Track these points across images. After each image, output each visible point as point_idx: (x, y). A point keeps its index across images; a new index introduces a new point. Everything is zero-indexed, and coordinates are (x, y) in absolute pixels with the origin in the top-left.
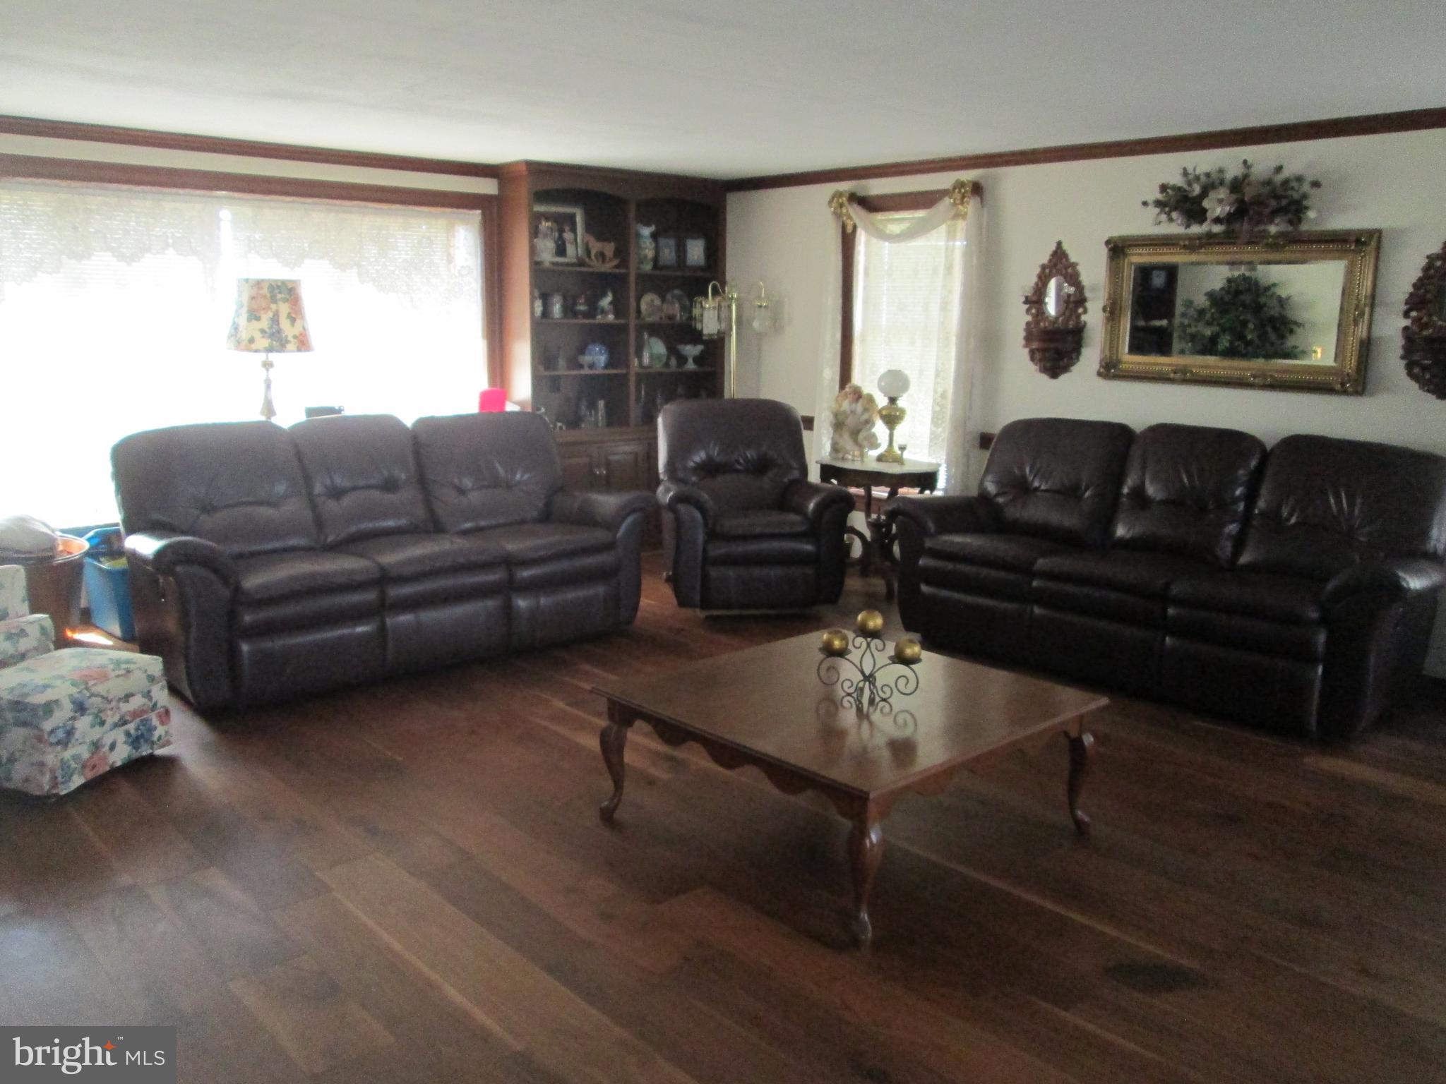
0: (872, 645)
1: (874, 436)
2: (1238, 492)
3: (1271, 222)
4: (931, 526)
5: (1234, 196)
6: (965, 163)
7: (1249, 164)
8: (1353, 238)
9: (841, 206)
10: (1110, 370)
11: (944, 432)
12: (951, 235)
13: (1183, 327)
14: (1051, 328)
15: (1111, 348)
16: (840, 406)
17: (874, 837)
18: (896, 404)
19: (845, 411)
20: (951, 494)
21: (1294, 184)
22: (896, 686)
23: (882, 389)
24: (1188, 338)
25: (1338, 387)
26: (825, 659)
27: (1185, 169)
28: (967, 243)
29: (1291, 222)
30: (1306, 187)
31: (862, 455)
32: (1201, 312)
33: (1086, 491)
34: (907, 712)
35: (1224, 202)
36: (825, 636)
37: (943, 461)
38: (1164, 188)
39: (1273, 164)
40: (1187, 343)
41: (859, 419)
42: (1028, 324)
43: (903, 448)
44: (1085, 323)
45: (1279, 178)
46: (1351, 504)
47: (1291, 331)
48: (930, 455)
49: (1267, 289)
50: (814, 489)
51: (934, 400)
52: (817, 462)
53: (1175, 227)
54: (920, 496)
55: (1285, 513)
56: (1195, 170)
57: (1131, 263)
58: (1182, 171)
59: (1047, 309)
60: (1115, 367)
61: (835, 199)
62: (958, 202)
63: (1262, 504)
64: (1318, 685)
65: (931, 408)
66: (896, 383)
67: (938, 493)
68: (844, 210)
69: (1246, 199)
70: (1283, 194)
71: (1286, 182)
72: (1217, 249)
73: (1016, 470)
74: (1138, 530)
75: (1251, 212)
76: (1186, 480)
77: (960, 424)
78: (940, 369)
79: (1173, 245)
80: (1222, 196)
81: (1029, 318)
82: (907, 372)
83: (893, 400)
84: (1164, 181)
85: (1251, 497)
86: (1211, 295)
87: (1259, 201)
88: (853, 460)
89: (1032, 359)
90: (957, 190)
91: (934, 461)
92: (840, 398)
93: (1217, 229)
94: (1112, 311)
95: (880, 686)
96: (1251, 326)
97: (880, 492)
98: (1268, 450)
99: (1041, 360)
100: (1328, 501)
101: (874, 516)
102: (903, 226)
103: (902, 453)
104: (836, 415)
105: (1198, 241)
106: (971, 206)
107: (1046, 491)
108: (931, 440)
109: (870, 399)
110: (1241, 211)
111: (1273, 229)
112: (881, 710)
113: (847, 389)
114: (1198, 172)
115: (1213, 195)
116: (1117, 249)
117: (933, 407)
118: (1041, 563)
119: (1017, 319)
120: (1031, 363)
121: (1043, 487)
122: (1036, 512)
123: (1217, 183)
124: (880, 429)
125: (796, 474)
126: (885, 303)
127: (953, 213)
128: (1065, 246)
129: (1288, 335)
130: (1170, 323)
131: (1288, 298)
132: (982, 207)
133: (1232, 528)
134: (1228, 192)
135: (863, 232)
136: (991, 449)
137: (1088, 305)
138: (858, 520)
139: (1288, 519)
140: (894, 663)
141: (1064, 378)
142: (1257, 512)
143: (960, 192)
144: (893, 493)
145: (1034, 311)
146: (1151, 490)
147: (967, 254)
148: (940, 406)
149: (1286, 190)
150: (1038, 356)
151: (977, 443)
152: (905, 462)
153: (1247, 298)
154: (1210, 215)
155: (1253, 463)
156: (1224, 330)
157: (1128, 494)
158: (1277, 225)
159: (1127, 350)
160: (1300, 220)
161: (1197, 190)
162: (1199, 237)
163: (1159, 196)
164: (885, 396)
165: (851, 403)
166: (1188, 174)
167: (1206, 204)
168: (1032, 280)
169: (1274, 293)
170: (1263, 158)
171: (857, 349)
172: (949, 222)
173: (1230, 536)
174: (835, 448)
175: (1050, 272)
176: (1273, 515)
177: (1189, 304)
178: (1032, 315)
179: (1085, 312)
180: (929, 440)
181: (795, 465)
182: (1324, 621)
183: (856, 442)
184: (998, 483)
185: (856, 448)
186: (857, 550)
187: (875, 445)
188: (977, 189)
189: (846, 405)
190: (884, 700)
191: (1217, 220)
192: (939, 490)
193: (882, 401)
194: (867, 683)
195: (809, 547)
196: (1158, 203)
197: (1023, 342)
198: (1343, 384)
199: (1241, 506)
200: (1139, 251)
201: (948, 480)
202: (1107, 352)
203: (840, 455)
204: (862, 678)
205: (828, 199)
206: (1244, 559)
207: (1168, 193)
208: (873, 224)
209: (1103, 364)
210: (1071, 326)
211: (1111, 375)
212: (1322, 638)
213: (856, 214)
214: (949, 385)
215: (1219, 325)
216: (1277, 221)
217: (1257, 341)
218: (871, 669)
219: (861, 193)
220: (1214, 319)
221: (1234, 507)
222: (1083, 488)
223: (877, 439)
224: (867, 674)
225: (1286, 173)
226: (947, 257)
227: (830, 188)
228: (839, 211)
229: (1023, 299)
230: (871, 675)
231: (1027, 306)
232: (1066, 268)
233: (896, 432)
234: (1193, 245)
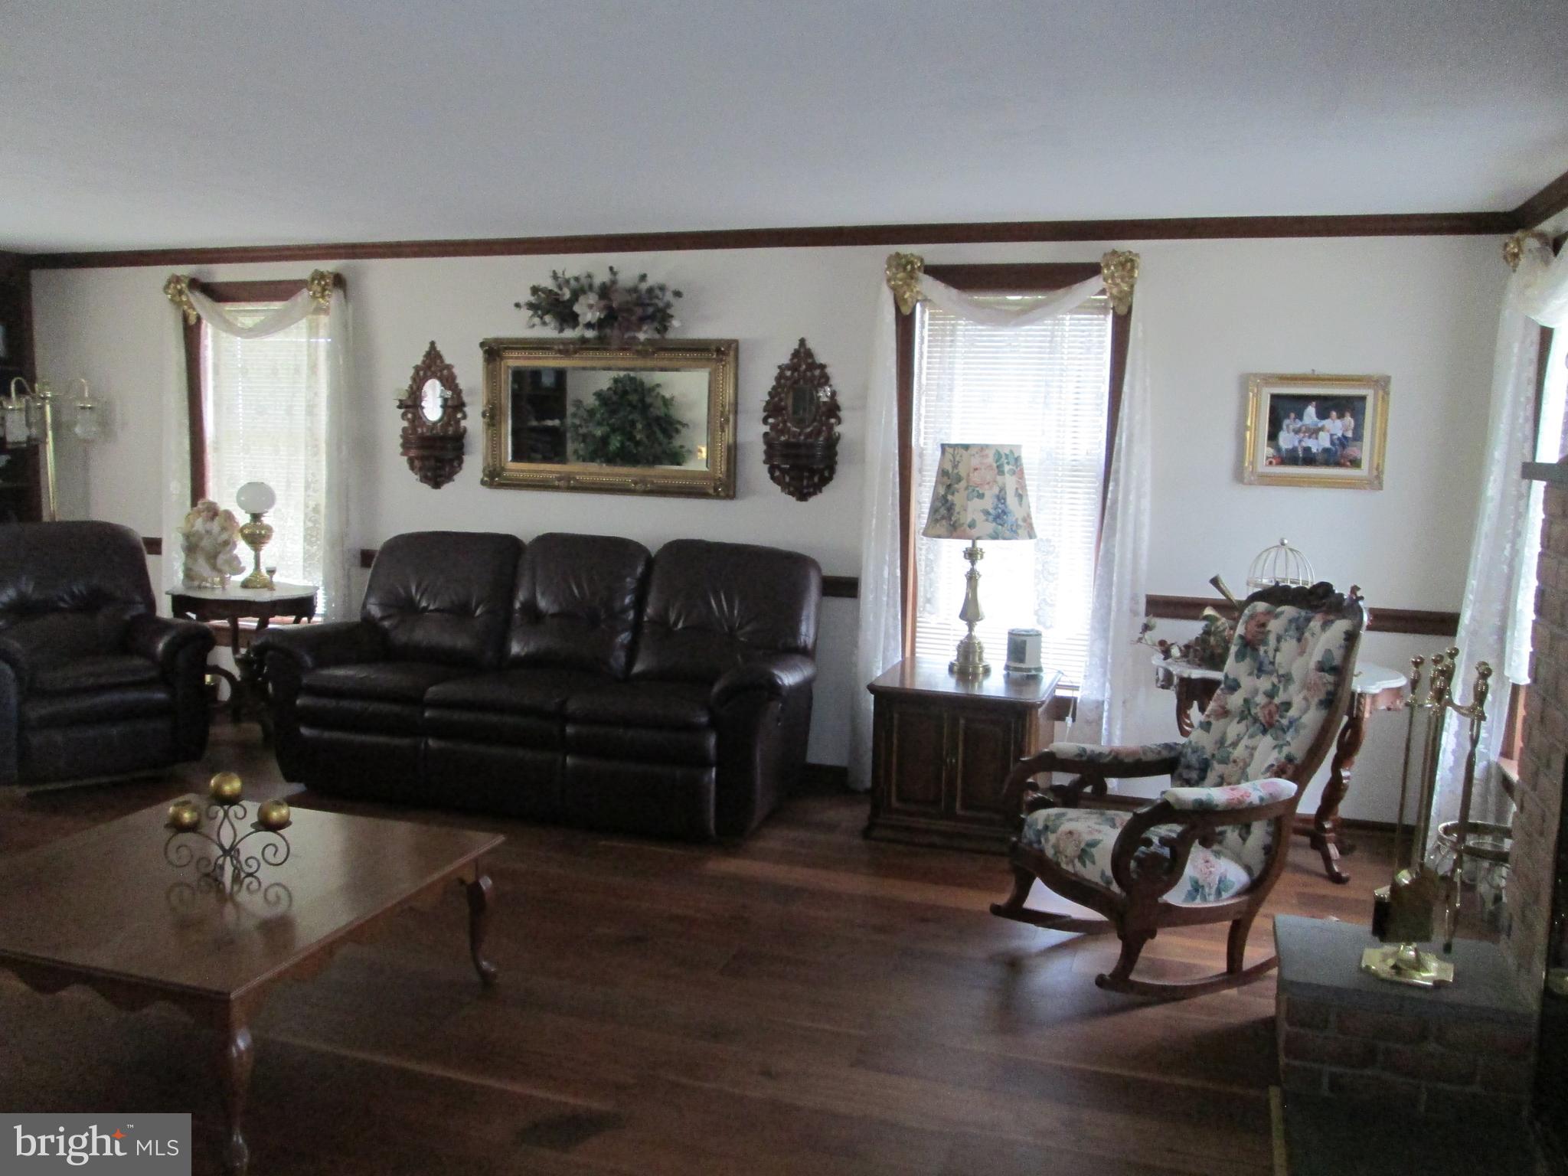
0: (231, 813)
1: (236, 558)
2: (627, 600)
3: (639, 329)
4: (308, 660)
5: (603, 303)
6: (323, 251)
7: (615, 270)
8: (713, 347)
9: (181, 292)
10: (494, 478)
11: (319, 550)
12: (313, 331)
13: (576, 427)
14: (429, 434)
15: (494, 457)
16: (193, 526)
17: (242, 1043)
18: (261, 521)
19: (197, 531)
20: (333, 619)
21: (658, 292)
22: (264, 858)
23: (242, 505)
24: (581, 439)
25: (711, 491)
26: (173, 836)
27: (555, 273)
28: (332, 340)
29: (659, 331)
30: (669, 297)
31: (223, 582)
32: (591, 413)
33: (476, 609)
34: (278, 884)
35: (595, 308)
36: (171, 810)
37: (321, 583)
38: (535, 290)
39: (637, 272)
40: (580, 444)
41: (216, 539)
42: (404, 430)
43: (271, 572)
44: (465, 430)
45: (644, 286)
46: (731, 608)
47: (677, 431)
48: (305, 578)
49: (652, 389)
50: (164, 626)
51: (306, 515)
52: (167, 593)
53: (548, 331)
54: (296, 626)
55: (672, 618)
56: (563, 274)
57: (508, 367)
58: (552, 274)
59: (423, 413)
60: (499, 475)
61: (172, 285)
62: (318, 295)
63: (650, 611)
64: (713, 787)
65: (302, 524)
66: (259, 497)
67: (317, 620)
68: (184, 299)
69: (614, 305)
70: (647, 301)
71: (650, 290)
72: (591, 354)
73: (401, 591)
74: (532, 647)
75: (620, 318)
76: (576, 591)
77: (338, 540)
78: (310, 480)
79: (548, 349)
80: (591, 302)
81: (405, 424)
82: (272, 484)
83: (256, 517)
84: (536, 283)
85: (640, 604)
86: (599, 395)
87: (627, 309)
88: (213, 589)
89: (412, 468)
90: (316, 282)
91: (310, 584)
92: (191, 517)
93: (590, 334)
94: (492, 417)
95: (245, 859)
96: (639, 426)
97: (249, 623)
98: (653, 555)
99: (421, 469)
100: (709, 603)
101: (243, 651)
102: (258, 319)
103: (271, 577)
104: (187, 536)
105: (572, 346)
106: (334, 299)
107: (436, 610)
108: (305, 560)
109: (229, 516)
110: (611, 318)
111: (642, 336)
112: (248, 888)
113: (200, 506)
114: (568, 275)
115: (582, 299)
116: (493, 351)
117: (305, 523)
118: (433, 691)
119: (393, 425)
120: (411, 472)
121: (431, 607)
122: (426, 634)
123: (586, 288)
124: (243, 551)
125: (141, 609)
126: (240, 406)
127: (314, 305)
128: (439, 347)
129: (674, 434)
130: (562, 423)
131: (672, 399)
132: (346, 302)
133: (624, 637)
134: (597, 297)
135: (209, 325)
136: (372, 567)
137: (467, 409)
138: (224, 657)
139: (676, 623)
140: (257, 830)
141: (447, 488)
142: (646, 619)
143: (319, 284)
144: (263, 623)
145: (410, 416)
146: (543, 603)
147: (332, 354)
148: (312, 522)
149: (651, 298)
150: (417, 463)
151: (358, 561)
152: (276, 588)
153: (634, 398)
154: (583, 320)
155: (640, 570)
156: (614, 430)
157: (519, 608)
158: (646, 332)
159: (510, 458)
160: (665, 329)
161: (567, 294)
162: (572, 342)
163: (532, 299)
164: (246, 513)
165: (205, 521)
166: (558, 277)
167: (577, 308)
168: (406, 383)
169: (658, 393)
170: (630, 265)
171: (210, 457)
172: (310, 317)
173: (622, 645)
174: (189, 575)
175: (425, 374)
176: (661, 621)
177: (578, 403)
178: (408, 420)
179: (465, 417)
180: (302, 560)
181: (138, 598)
182: (713, 724)
183: (214, 568)
184: (382, 605)
185: (215, 573)
186: (225, 692)
187: (239, 570)
188: (339, 281)
189: (199, 525)
190: (250, 875)
191: (589, 325)
192: (319, 615)
193: (243, 518)
194: (228, 858)
195: (160, 696)
196: (531, 306)
197: (400, 450)
198: (716, 489)
199: (631, 615)
200: (515, 354)
201: (328, 604)
202: (490, 460)
203: (196, 583)
204: (221, 853)
205: (164, 283)
206: (638, 668)
207: (539, 296)
208: (220, 315)
209: (487, 472)
210: (450, 433)
211: (495, 483)
212: (712, 740)
213: (200, 304)
214: (321, 497)
215: (608, 425)
216: (645, 328)
217: (645, 440)
218: (232, 840)
219: (205, 280)
220: (603, 420)
221: (624, 616)
222: (474, 604)
223: (240, 563)
224: (227, 847)
225: (651, 281)
226: (309, 356)
227: (164, 272)
228: (177, 299)
229: (398, 403)
230: (233, 847)
231: (403, 410)
232: (441, 371)
233: (262, 553)
234: (567, 349)
